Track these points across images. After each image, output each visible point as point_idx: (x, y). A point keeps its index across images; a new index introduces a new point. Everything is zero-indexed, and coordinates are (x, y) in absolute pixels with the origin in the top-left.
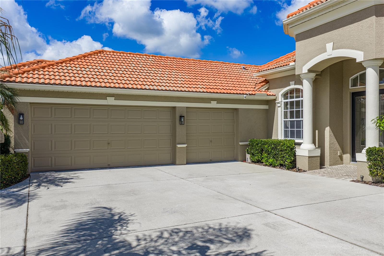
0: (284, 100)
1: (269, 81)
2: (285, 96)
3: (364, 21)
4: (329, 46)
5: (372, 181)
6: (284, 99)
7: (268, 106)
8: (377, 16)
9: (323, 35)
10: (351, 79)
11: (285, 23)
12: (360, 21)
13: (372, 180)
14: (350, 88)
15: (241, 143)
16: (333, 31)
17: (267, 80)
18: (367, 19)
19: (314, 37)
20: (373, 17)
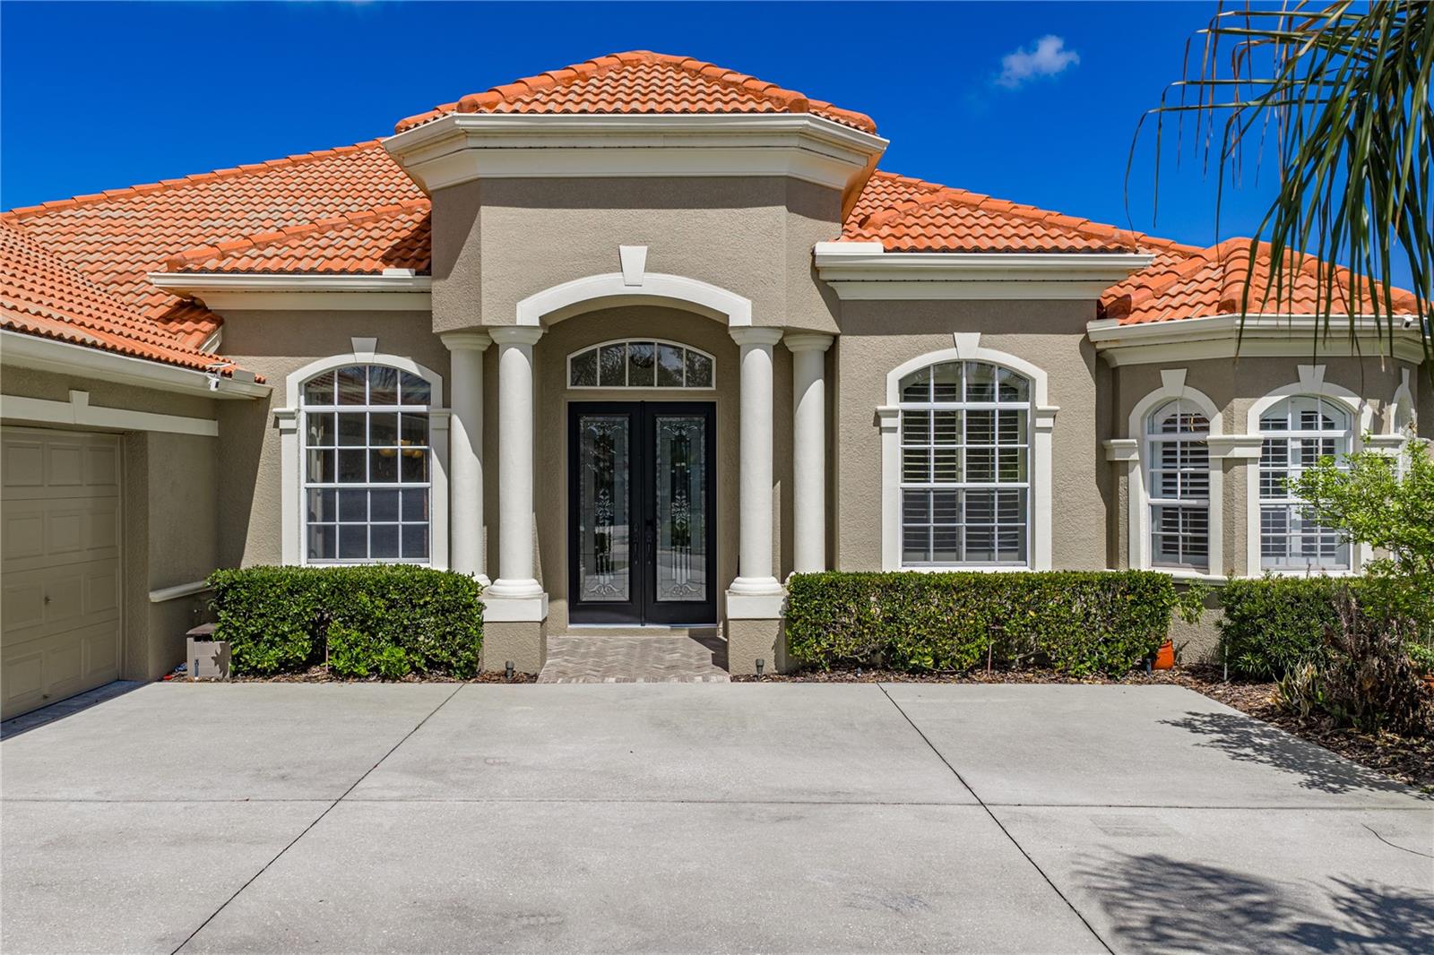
0: (306, 404)
1: (225, 316)
2: (316, 389)
3: (752, 210)
4: (634, 256)
5: (776, 672)
6: (308, 402)
7: (216, 422)
8: (790, 210)
9: (604, 212)
10: (572, 360)
11: (462, 126)
12: (740, 206)
13: (776, 669)
14: (569, 387)
15: (155, 597)
16: (647, 211)
17: (210, 311)
18: (760, 209)
19: (567, 210)
20: (780, 207)
